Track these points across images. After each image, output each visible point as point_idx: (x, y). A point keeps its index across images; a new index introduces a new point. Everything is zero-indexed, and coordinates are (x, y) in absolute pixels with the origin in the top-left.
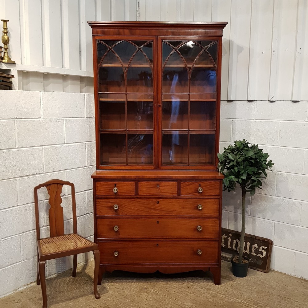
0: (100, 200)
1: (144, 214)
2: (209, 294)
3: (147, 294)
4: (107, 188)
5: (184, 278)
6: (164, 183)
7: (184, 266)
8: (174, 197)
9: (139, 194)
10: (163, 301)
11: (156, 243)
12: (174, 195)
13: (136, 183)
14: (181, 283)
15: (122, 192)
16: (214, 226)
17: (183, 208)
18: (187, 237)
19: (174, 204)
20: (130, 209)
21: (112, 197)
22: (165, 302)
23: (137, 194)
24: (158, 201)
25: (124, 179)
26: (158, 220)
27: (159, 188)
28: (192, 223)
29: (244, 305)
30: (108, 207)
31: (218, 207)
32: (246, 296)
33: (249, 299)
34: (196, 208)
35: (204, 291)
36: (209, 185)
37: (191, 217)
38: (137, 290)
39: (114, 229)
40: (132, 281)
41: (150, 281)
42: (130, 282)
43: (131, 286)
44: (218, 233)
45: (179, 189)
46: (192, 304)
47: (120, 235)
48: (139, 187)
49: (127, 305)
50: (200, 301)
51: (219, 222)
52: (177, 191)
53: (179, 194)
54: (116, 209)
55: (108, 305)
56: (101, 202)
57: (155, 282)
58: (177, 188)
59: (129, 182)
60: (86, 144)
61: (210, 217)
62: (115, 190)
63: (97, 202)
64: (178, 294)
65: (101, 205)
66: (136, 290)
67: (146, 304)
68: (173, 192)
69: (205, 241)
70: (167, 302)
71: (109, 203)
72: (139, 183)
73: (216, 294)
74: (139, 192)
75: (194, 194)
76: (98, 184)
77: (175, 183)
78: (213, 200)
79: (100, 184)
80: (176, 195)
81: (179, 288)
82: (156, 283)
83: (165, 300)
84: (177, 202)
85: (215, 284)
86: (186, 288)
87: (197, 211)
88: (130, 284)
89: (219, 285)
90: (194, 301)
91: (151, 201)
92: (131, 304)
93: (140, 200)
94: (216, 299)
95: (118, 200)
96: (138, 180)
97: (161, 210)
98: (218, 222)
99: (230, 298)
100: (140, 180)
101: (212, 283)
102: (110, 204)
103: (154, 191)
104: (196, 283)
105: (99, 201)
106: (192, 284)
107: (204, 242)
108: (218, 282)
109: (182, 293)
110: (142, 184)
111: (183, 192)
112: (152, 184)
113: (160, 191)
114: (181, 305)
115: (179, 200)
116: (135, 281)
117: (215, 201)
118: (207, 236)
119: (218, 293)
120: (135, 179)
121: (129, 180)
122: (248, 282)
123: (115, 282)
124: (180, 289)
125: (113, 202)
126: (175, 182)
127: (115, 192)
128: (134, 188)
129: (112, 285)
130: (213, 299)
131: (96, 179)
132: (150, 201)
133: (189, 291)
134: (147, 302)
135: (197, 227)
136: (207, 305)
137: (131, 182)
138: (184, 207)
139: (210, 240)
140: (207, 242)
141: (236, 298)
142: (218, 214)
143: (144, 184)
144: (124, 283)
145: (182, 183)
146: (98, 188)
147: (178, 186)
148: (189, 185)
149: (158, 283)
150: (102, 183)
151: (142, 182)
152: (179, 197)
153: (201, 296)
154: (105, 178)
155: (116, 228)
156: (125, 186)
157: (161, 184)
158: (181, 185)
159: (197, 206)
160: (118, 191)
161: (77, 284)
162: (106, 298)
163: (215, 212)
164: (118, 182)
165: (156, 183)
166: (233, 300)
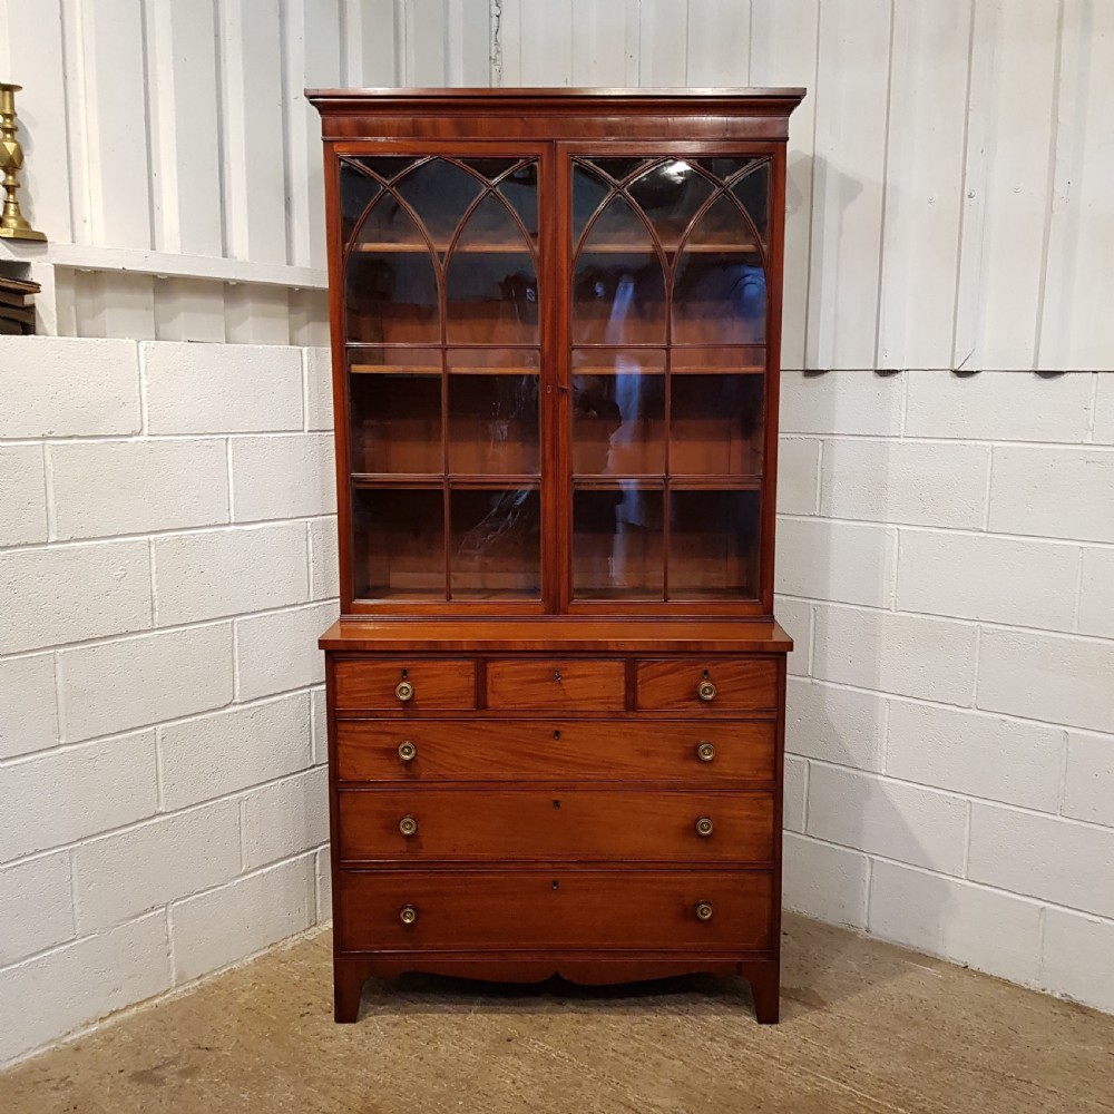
0: (350, 727)
1: (508, 775)
2: (738, 1063)
3: (516, 1061)
4: (374, 682)
5: (651, 999)
6: (579, 668)
7: (649, 959)
8: (614, 717)
9: (490, 704)
10: (571, 1090)
11: (552, 878)
12: (615, 707)
13: (477, 667)
14: (638, 1019)
15: (428, 699)
16: (756, 819)
17: (647, 754)
18: (658, 858)
19: (613, 739)
20: (455, 756)
21: (395, 715)
22: (579, 1093)
23: (481, 703)
24: (555, 728)
25: (434, 652)
26: (558, 796)
27: (561, 684)
28: (679, 809)
29: (864, 1107)
30: (379, 750)
31: (772, 749)
32: (871, 1068)
33: (882, 1081)
34: (693, 754)
35: (720, 1048)
36: (739, 673)
37: (673, 788)
38: (484, 1045)
39: (402, 828)
40: (469, 1007)
41: (529, 1009)
42: (459, 1012)
43: (460, 1027)
44: (771, 842)
45: (631, 686)
46: (676, 1102)
47: (421, 848)
48: (489, 681)
49: (444, 1104)
50: (704, 1090)
51: (775, 805)
52: (623, 693)
53: (631, 704)
54: (407, 757)
55: (374, 1101)
56: (353, 732)
57: (548, 1012)
58: (623, 685)
59: (453, 663)
60: (309, 525)
61: (739, 787)
62: (405, 690)
63: (340, 734)
64: (627, 1060)
65: (353, 744)
66: (479, 1043)
67: (511, 1099)
68: (608, 698)
69: (724, 870)
70: (589, 1093)
71: (383, 737)
72: (491, 665)
73: (763, 1063)
74: (490, 696)
75: (687, 703)
76: (344, 669)
77: (617, 666)
78: (753, 727)
79: (350, 669)
80: (620, 708)
81: (633, 1038)
82: (550, 1016)
83: (580, 1085)
84: (625, 733)
85: (760, 1022)
86: (656, 1036)
87: (696, 766)
88: (458, 1018)
89: (775, 1026)
90: (685, 1090)
91: (533, 729)
92: (459, 1099)
93: (491, 727)
94: (761, 1081)
95: (416, 728)
96: (485, 655)
97: (567, 762)
98: (770, 804)
99: (813, 1079)
100: (491, 655)
101: (748, 1019)
102: (386, 741)
103: (543, 694)
104: (693, 1018)
105: (346, 731)
106: (678, 1019)
107: (721, 876)
108: (768, 1015)
109: (640, 1056)
110: (499, 670)
111: (645, 699)
112: (535, 670)
113: (565, 694)
114: (635, 1106)
115: (632, 725)
116: (476, 1007)
117: (762, 730)
118: (731, 853)
119: (769, 1057)
120: (476, 651)
121: (456, 655)
122: (876, 1014)
123: (406, 1013)
124: (636, 1040)
125: (398, 734)
126: (615, 664)
127: (404, 698)
128: (472, 684)
129: (395, 1025)
130: (750, 1081)
131: (336, 653)
132: (529, 729)
133: (669, 1051)
134: (517, 1093)
135: (696, 824)
136: (728, 1106)
137: (460, 663)
138: (648, 751)
139: (741, 868)
140: (730, 876)
141: (833, 1078)
142: (769, 776)
143: (506, 670)
144: (436, 1016)
145: (644, 667)
146: (342, 683)
147: (626, 674)
148: (666, 673)
149: (557, 1017)
150: (358, 666)
151: (499, 664)
152: (631, 715)
153: (708, 1070)
154: (368, 648)
155: (408, 826)
156: (438, 675)
157: (566, 669)
158: (639, 672)
159: (696, 748)
160: (413, 695)
161: (274, 1018)
162: (370, 1075)
163: (758, 770)
164: (414, 663)
165: (549, 665)
166: (824, 1086)
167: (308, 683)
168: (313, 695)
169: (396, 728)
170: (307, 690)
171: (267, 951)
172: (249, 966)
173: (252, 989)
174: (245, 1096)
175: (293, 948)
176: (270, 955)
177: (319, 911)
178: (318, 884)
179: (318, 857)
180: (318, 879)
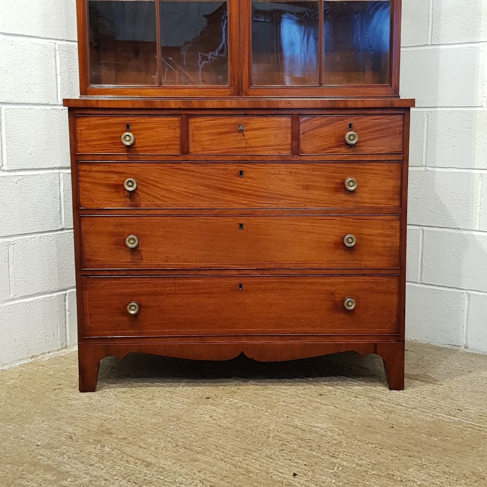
0: (87, 168)
1: (205, 204)
2: (375, 407)
3: (212, 407)
4: (105, 133)
5: (310, 379)
6: (256, 122)
7: (308, 341)
8: (284, 160)
9: (191, 150)
10: (254, 420)
11: (237, 281)
12: (284, 153)
13: (182, 121)
14: (302, 388)
15: (146, 147)
16: (388, 236)
17: (307, 188)
18: (316, 266)
19: (282, 177)
20: (165, 189)
21: (121, 158)
22: (259, 421)
23: (184, 150)
24: (240, 169)
25: (150, 110)
26: (242, 220)
27: (244, 135)
28: (330, 230)
29: (470, 428)
30: (109, 186)
31: (399, 184)
32: (473, 410)
33: (482, 416)
34: (341, 188)
35: (362, 401)
36: (375, 126)
37: (326, 213)
38: (189, 400)
39: (127, 242)
40: (179, 384)
41: (222, 384)
42: (171, 386)
43: (171, 392)
44: (398, 253)
45: (296, 137)
46: (330, 425)
47: (142, 259)
48: (190, 133)
49: (160, 428)
50: (351, 420)
51: (401, 225)
52: (290, 142)
53: (296, 150)
54: (130, 189)
55: (107, 427)
56: (90, 171)
57: (235, 385)
58: (289, 135)
59: (164, 119)
60: (57, 46)
61: (376, 211)
62: (128, 139)
63: (81, 173)
64: (294, 406)
65: (92, 180)
66: (185, 400)
67: (210, 424)
68: (279, 145)
69: (364, 275)
70: (267, 422)
71: (112, 175)
72: (191, 120)
73: (394, 407)
74: (191, 144)
75: (336, 149)
76: (83, 123)
77: (286, 121)
78: (384, 167)
79: (87, 123)
80: (288, 152)
81: (297, 396)
82: (238, 387)
83: (260, 418)
84: (291, 172)
85: (391, 389)
86: (315, 395)
87: (343, 197)
88: (171, 389)
89: (401, 391)
90: (337, 419)
91: (223, 169)
92: (171, 425)
93: (193, 168)
94: (392, 415)
95: (137, 168)
96: (188, 112)
97: (249, 194)
98: (397, 224)
99: (431, 415)
100: (192, 112)
101: (382, 388)
102: (114, 179)
103: (230, 143)
104: (342, 388)
105: (85, 171)
106: (331, 388)
107: (361, 279)
108: (396, 382)
109: (304, 404)
110: (198, 124)
111: (307, 146)
112: (225, 124)
113: (247, 142)
114: (301, 427)
115: (296, 166)
116: (183, 384)
117: (392, 169)
118: (370, 262)
119: (398, 405)
120: (180, 109)
121: (165, 112)
122: (475, 385)
123: (132, 387)
124: (300, 397)
125: (123, 173)
126: (284, 119)
127: (128, 143)
128: (178, 135)
129: (124, 392)
130: (386, 415)
131: (75, 110)
132: (220, 169)
133: (323, 402)
134: (213, 422)
135: (343, 239)
136: (369, 427)
137: (169, 119)
138: (308, 186)
139: (375, 272)
140: (368, 279)
141: (446, 415)
142: (397, 203)
143: (203, 124)
144: (154, 388)
145: (305, 121)
146: (81, 134)
147: (292, 127)
148: (321, 126)
149: (242, 387)
150: (93, 121)
151: (199, 120)
152: (296, 158)
153: (354, 411)
154: (100, 106)
155: (132, 241)
156: (152, 128)
157: (248, 124)
158: (301, 125)
159: (343, 183)
160: (135, 141)
161: (34, 391)
162: (104, 415)
163: (389, 199)
164: (135, 118)
165: (235, 120)
166: (440, 418)
167: (58, 166)
168: (61, 176)
169: (121, 168)
170: (58, 171)
171: (30, 360)
172: (16, 368)
173: (17, 378)
174: (10, 427)
175: (49, 360)
176: (31, 363)
177: (68, 338)
178: (67, 318)
179: (67, 297)
180: (68, 314)
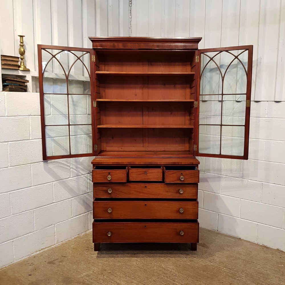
1: (134, 196)
3: (136, 259)
6: (151, 170)
10: (149, 265)
11: (144, 225)
12: (160, 180)
15: (115, 180)
16: (194, 209)
18: (170, 218)
19: (159, 188)
20: (122, 192)
22: (151, 265)
24: (145, 185)
26: (146, 203)
27: (147, 175)
28: (175, 206)
29: (216, 268)
30: (103, 190)
31: (197, 191)
32: (218, 260)
33: (220, 262)
36: (190, 174)
39: (108, 211)
46: (173, 267)
47: (113, 215)
48: (130, 174)
49: (120, 268)
50: (180, 265)
52: (162, 177)
54: (110, 192)
58: (161, 175)
62: (109, 177)
63: (94, 187)
64: (162, 258)
65: (98, 189)
67: (136, 267)
68: (158, 178)
71: (104, 188)
74: (130, 178)
77: (160, 170)
78: (192, 186)
79: (96, 172)
80: (162, 180)
83: (151, 264)
84: (162, 187)
87: (179, 195)
89: (196, 251)
90: (175, 264)
91: (140, 186)
92: (124, 267)
97: (148, 194)
98: (197, 205)
99: (204, 262)
103: (142, 177)
109: (165, 257)
110: (132, 171)
111: (167, 180)
112: (141, 171)
113: (148, 177)
114: (164, 268)
117: (195, 186)
118: (188, 217)
120: (127, 164)
125: (108, 187)
127: (109, 179)
130: (191, 263)
131: (95, 165)
134: (137, 265)
135: (179, 210)
136: (185, 268)
137: (123, 171)
138: (167, 191)
140: (188, 224)
141: (209, 262)
142: (196, 197)
143: (134, 171)
145: (167, 172)
146: (94, 176)
148: (172, 174)
150: (98, 172)
153: (181, 260)
155: (110, 210)
156: (117, 174)
157: (148, 171)
159: (179, 191)
160: (111, 178)
161: (80, 250)
162: (103, 262)
163: (194, 196)
165: (144, 170)
166: (207, 263)
171: (78, 236)
172: (73, 239)
173: (74, 244)
175: (83, 235)
176: (78, 237)
177: (89, 227)
178: (89, 221)
179: (89, 214)
180: (89, 219)
